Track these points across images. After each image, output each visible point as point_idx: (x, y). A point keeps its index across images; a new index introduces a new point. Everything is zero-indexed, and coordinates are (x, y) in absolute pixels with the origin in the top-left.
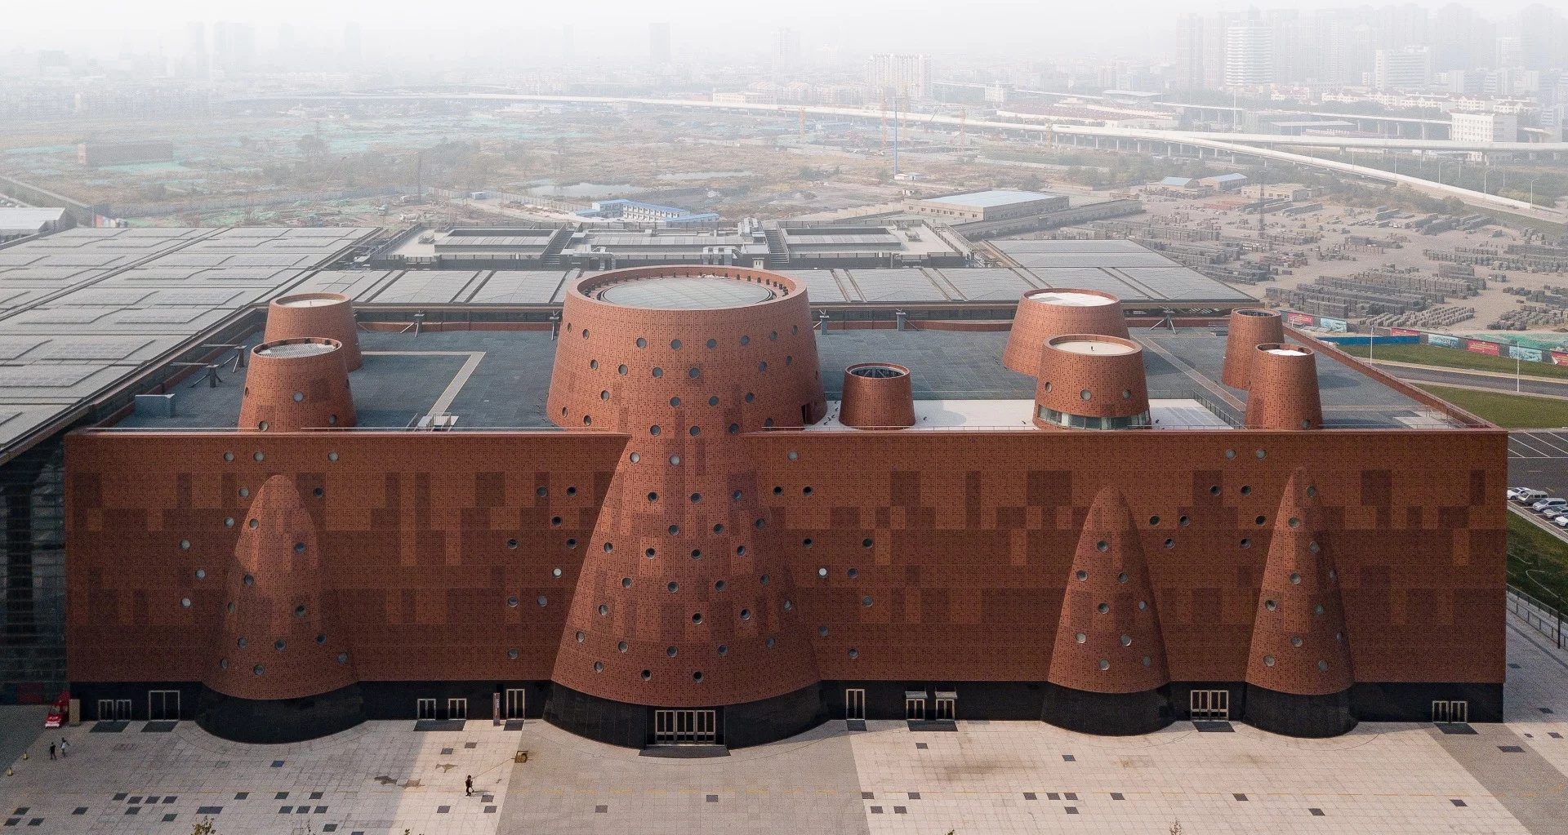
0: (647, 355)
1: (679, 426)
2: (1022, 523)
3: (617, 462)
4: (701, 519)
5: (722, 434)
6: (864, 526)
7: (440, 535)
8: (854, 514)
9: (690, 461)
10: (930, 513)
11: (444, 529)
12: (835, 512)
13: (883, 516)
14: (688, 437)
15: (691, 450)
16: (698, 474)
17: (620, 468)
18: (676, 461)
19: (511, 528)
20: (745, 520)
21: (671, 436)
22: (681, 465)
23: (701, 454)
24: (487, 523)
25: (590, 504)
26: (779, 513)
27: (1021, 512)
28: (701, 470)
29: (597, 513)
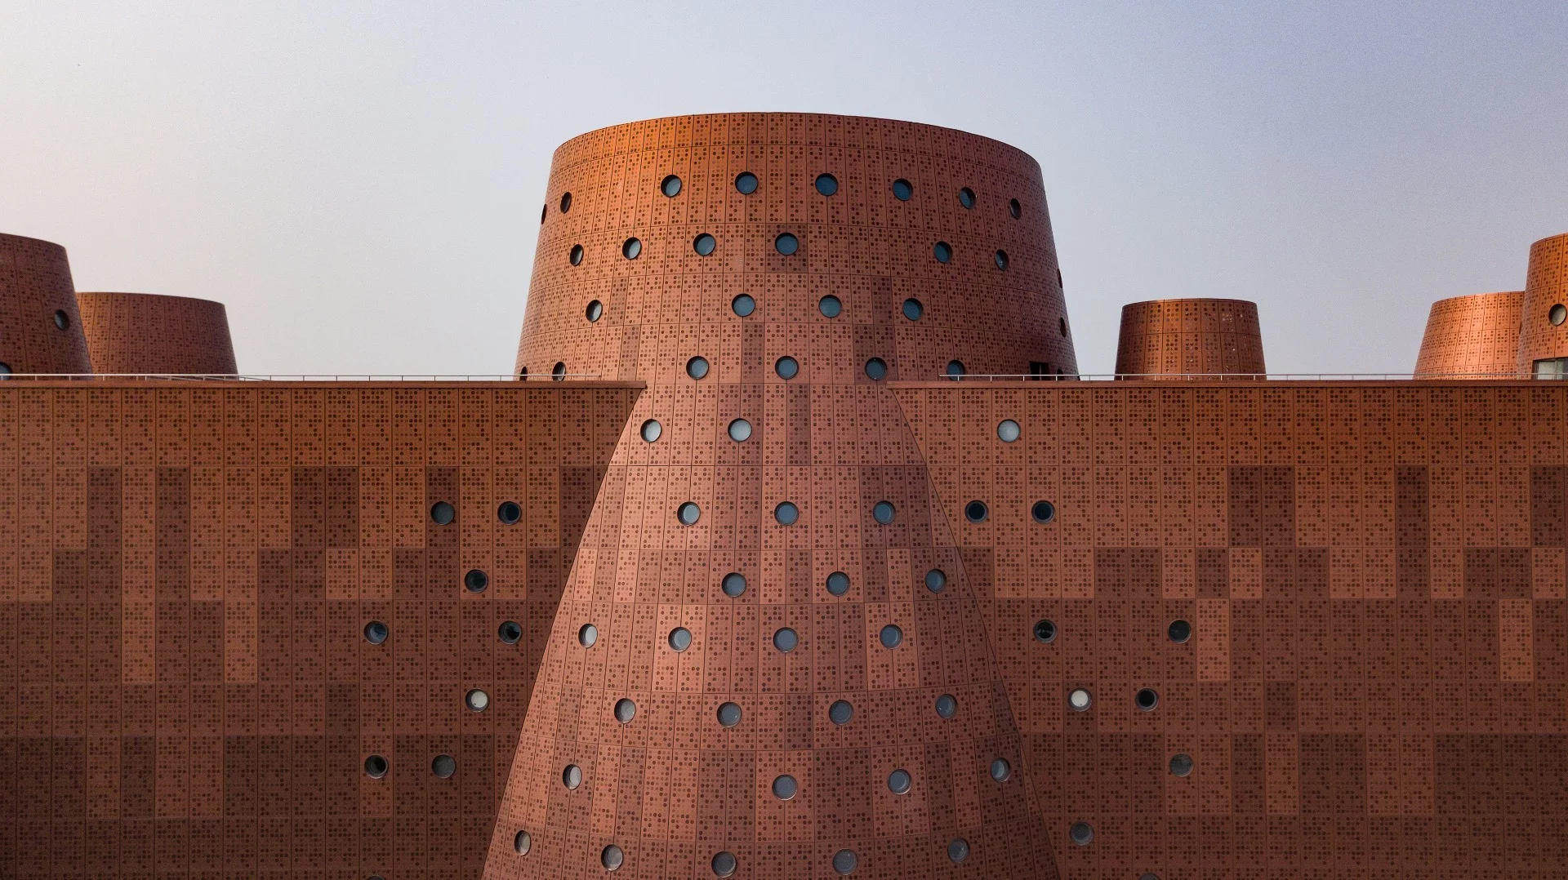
0: (683, 209)
1: (751, 359)
2: (1522, 587)
3: (614, 444)
4: (799, 559)
5: (849, 376)
6: (1172, 593)
7: (211, 614)
8: (1147, 562)
9: (776, 435)
10: (1315, 560)
11: (219, 598)
12: (1106, 558)
13: (1211, 562)
14: (771, 379)
15: (777, 405)
16: (792, 461)
17: (619, 456)
18: (742, 432)
19: (372, 596)
20: (900, 569)
21: (734, 376)
22: (755, 442)
23: (800, 419)
24: (317, 586)
25: (548, 541)
26: (978, 559)
27: (1516, 559)
28: (799, 452)
29: (568, 563)
